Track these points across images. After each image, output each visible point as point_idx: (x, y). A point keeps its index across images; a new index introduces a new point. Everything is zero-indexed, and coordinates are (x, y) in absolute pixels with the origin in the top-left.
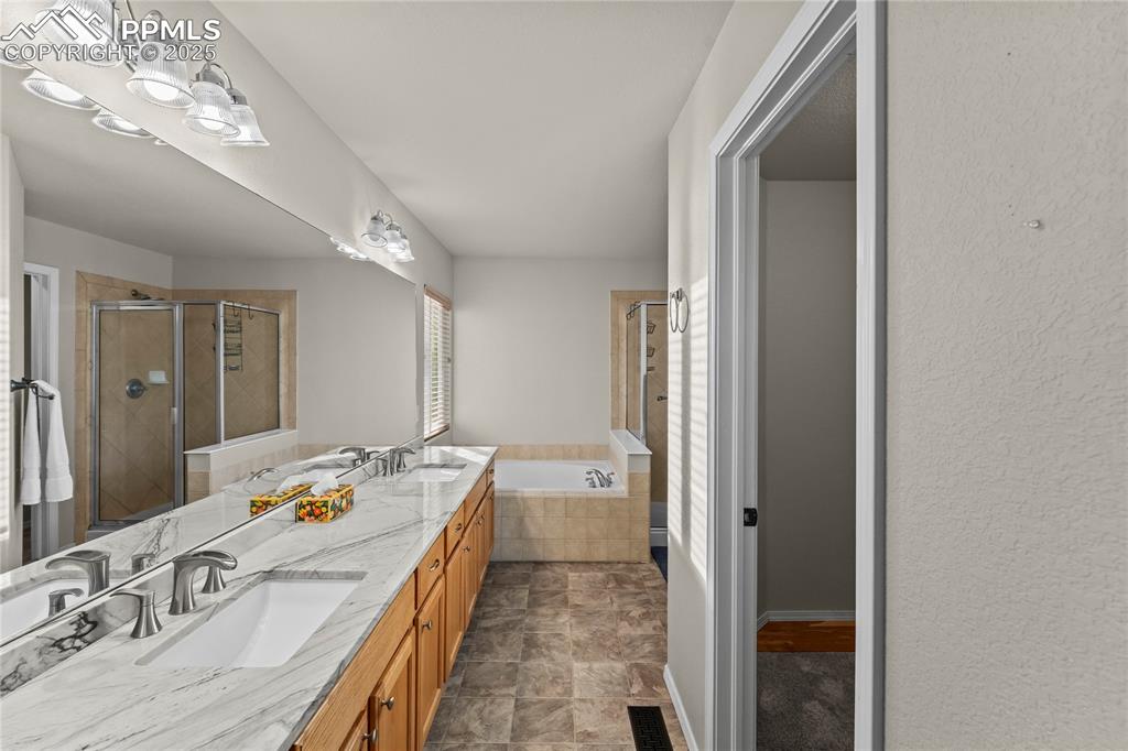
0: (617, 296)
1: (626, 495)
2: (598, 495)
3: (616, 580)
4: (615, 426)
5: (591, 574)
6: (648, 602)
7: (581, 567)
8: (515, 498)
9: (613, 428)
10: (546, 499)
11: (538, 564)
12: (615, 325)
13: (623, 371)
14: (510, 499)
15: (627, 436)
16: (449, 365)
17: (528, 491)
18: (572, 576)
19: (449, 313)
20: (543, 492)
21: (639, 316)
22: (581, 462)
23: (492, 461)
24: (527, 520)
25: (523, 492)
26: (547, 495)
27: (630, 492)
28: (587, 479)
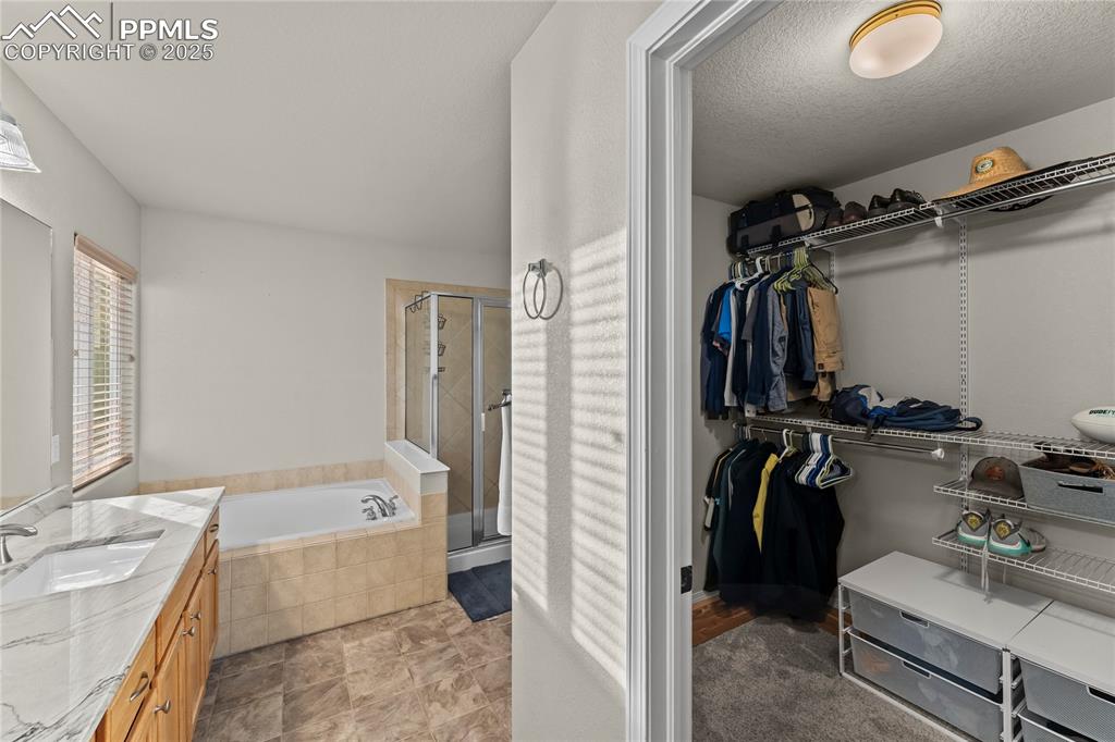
0: (392, 284)
1: (417, 523)
2: (382, 531)
3: (411, 637)
4: (391, 437)
5: (376, 636)
6: (457, 659)
7: (360, 629)
8: (255, 557)
9: (388, 439)
10: (305, 549)
11: (293, 643)
12: (392, 318)
13: (401, 372)
14: (248, 560)
15: (407, 447)
16: (132, 365)
17: (276, 542)
18: (349, 648)
19: (133, 288)
20: (302, 539)
21: (429, 309)
22: (350, 484)
23: (216, 511)
24: (276, 585)
25: (268, 545)
26: (307, 544)
27: (423, 519)
28: (365, 510)
